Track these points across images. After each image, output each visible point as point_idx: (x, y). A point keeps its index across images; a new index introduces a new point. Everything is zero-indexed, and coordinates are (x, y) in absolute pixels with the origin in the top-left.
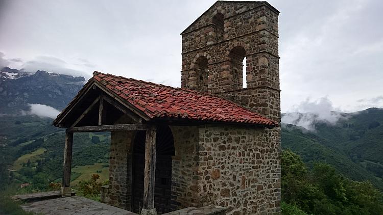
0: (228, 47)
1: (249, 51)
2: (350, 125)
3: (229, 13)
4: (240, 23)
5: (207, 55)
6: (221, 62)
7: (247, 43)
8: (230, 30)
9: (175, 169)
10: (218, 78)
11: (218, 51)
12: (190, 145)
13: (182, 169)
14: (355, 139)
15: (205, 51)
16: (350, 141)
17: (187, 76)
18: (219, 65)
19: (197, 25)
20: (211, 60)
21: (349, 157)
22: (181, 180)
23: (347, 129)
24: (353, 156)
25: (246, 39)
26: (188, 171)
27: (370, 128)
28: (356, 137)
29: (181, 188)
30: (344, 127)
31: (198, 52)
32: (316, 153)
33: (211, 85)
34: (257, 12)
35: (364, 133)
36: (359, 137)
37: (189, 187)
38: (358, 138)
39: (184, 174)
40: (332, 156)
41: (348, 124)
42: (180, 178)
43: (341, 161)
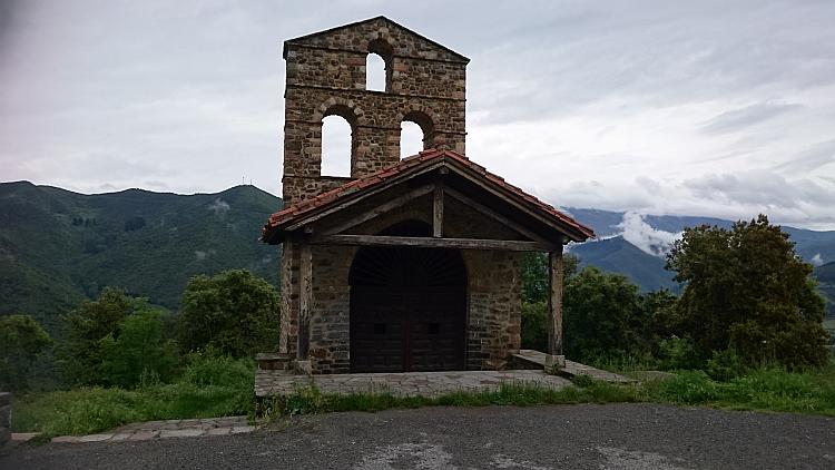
0: (402, 106)
1: (440, 126)
2: (87, 222)
3: (405, 49)
4: (426, 75)
5: (355, 107)
6: (388, 129)
7: (437, 111)
8: (405, 79)
9: (476, 306)
10: (380, 154)
11: (381, 107)
12: (506, 271)
13: (492, 306)
14: (95, 252)
15: (351, 97)
16: (83, 255)
17: (305, 134)
18: (382, 132)
19: (331, 40)
20: (364, 117)
21: (82, 289)
22: (490, 321)
23: (80, 229)
24: (89, 287)
25: (435, 104)
26: (502, 307)
27: (126, 230)
28: (100, 246)
29: (488, 332)
30: (74, 224)
31: (333, 94)
32: (9, 281)
33: (364, 164)
34: (455, 69)
35: (115, 238)
36: (105, 246)
37: (503, 329)
38: (103, 250)
39: (495, 312)
40: (47, 289)
41: (84, 219)
42: (488, 318)
43: (67, 300)
